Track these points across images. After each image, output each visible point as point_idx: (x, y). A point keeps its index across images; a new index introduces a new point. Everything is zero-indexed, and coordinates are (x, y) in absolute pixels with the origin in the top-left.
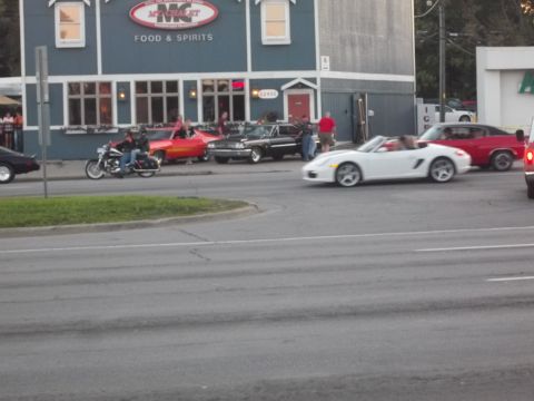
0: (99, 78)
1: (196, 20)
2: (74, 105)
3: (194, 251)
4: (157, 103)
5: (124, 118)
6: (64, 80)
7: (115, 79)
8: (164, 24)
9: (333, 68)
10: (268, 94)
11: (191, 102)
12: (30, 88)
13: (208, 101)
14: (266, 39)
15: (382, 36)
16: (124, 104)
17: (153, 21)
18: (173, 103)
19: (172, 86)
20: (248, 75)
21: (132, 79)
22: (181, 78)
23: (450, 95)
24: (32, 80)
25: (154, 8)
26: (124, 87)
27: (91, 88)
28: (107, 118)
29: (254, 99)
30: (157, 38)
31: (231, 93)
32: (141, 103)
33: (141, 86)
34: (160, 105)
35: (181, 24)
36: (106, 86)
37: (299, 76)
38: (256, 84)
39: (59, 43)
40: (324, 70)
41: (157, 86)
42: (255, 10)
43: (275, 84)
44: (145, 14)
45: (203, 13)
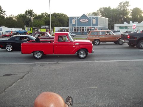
0: (77, 27)
2: (74, 29)
4: (82, 29)
5: (79, 31)
6: (73, 27)
7: (78, 27)
9: (100, 26)
11: (86, 29)
12: (70, 28)
13: (87, 29)
14: (93, 23)
15: (105, 23)
16: (79, 29)
18: (84, 29)
19: (84, 28)
20: (91, 27)
21: (80, 27)
22: (85, 27)
23: (112, 29)
26: (79, 28)
27: (76, 28)
28: (77, 31)
29: (92, 29)
30: (82, 23)
31: (89, 28)
32: (81, 29)
33: (81, 28)
34: (82, 30)
36: (77, 28)
37: (96, 27)
38: (92, 28)
39: (73, 23)
40: (99, 26)
41: (82, 28)
42: (92, 20)
43: (94, 28)
44: (81, 21)
45: (87, 20)
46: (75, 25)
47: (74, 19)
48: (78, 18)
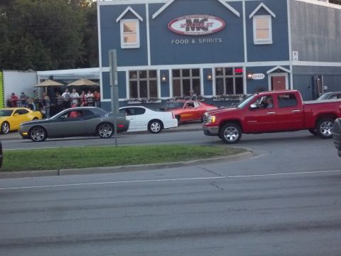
0: (149, 67)
1: (211, 29)
2: (133, 85)
3: (213, 183)
4: (186, 83)
5: (165, 93)
6: (127, 69)
7: (159, 68)
8: (190, 32)
9: (301, 59)
10: (259, 76)
11: (208, 82)
13: (218, 83)
14: (257, 41)
15: (332, 37)
16: (165, 84)
17: (183, 30)
18: (197, 83)
19: (196, 72)
20: (245, 64)
21: (170, 68)
22: (202, 67)
24: (107, 69)
25: (184, 22)
26: (165, 73)
27: (143, 74)
28: (154, 93)
29: (249, 80)
30: (186, 41)
31: (234, 76)
32: (176, 83)
33: (176, 73)
34: (189, 85)
35: (201, 32)
36: (153, 73)
37: (278, 64)
38: (250, 70)
39: (123, 45)
40: (294, 61)
41: (186, 72)
42: (250, 22)
43: (263, 70)
44: (178, 26)
45: (215, 24)
46: (135, 56)
47: (129, 15)
48: (154, 7)
